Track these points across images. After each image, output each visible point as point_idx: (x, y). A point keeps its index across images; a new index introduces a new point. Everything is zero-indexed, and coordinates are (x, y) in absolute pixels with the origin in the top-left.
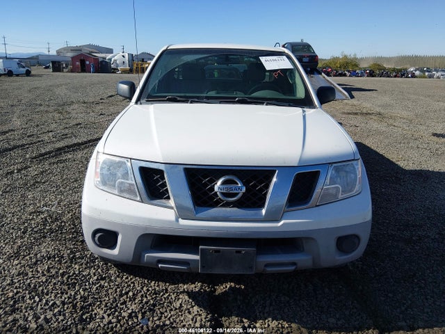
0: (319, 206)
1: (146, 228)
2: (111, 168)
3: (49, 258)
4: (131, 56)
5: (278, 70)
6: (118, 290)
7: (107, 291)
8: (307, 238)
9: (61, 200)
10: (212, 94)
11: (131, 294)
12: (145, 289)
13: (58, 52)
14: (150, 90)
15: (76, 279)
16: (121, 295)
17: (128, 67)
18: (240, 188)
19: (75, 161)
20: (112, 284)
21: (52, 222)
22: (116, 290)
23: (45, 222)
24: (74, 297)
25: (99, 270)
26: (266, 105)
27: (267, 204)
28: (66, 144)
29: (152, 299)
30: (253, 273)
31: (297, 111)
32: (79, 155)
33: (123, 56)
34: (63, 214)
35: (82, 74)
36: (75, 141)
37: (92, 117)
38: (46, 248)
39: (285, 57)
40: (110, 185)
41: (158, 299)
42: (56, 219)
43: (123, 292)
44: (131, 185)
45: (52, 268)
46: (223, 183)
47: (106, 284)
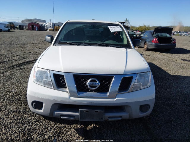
0: (132, 92)
1: (56, 101)
2: (41, 74)
3: (14, 112)
4: (54, 24)
5: (116, 32)
6: (44, 126)
7: (39, 127)
8: (127, 106)
9: (20, 86)
10: (87, 41)
11: (49, 128)
12: (56, 126)
13: (22, 21)
14: (60, 39)
15: (26, 121)
16: (45, 129)
17: (52, 29)
18: (98, 84)
19: (27, 69)
20: (41, 124)
21: (16, 96)
22: (43, 126)
23: (13, 96)
24: (25, 129)
25: (36, 117)
26: (110, 47)
27: (109, 91)
28: (24, 61)
29: (59, 130)
30: (103, 121)
31: (124, 50)
32: (29, 66)
33: (50, 24)
34: (21, 92)
35: (32, 31)
36: (28, 60)
37: (36, 50)
38: (13, 107)
39: (119, 26)
40: (40, 81)
41: (61, 130)
42: (18, 95)
43: (46, 127)
44: (49, 81)
45: (15, 116)
46: (91, 81)
47: (39, 124)
